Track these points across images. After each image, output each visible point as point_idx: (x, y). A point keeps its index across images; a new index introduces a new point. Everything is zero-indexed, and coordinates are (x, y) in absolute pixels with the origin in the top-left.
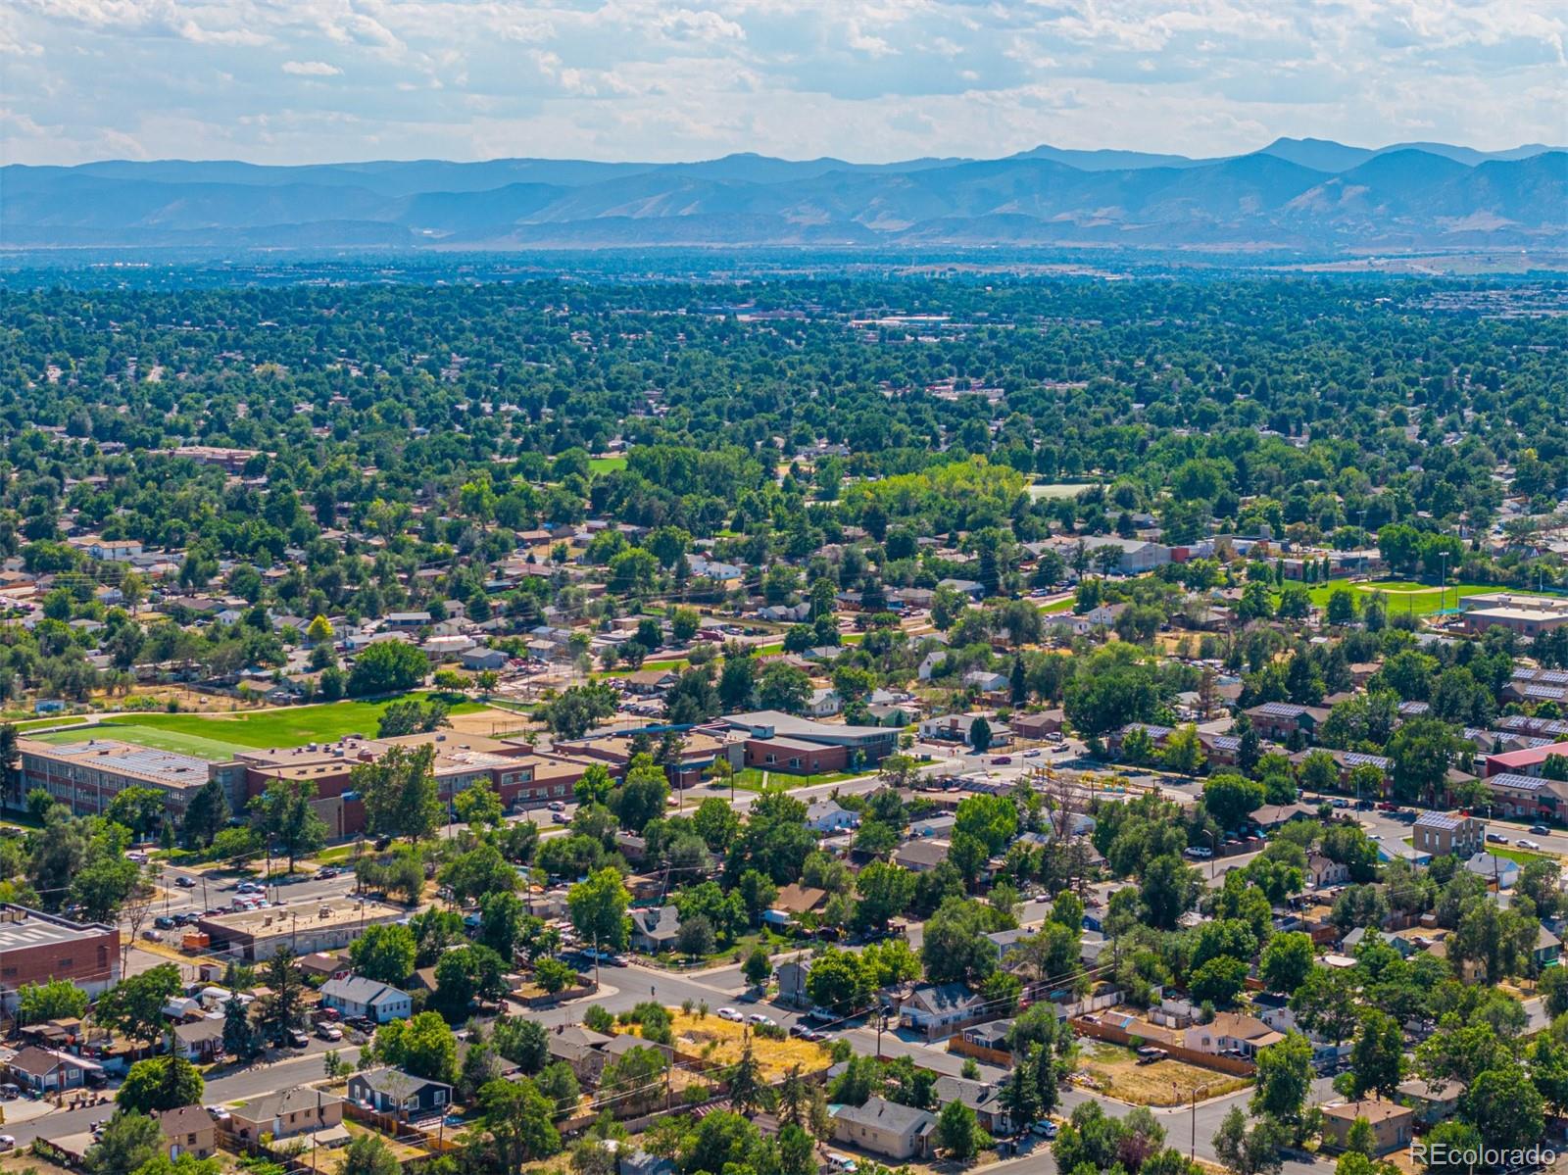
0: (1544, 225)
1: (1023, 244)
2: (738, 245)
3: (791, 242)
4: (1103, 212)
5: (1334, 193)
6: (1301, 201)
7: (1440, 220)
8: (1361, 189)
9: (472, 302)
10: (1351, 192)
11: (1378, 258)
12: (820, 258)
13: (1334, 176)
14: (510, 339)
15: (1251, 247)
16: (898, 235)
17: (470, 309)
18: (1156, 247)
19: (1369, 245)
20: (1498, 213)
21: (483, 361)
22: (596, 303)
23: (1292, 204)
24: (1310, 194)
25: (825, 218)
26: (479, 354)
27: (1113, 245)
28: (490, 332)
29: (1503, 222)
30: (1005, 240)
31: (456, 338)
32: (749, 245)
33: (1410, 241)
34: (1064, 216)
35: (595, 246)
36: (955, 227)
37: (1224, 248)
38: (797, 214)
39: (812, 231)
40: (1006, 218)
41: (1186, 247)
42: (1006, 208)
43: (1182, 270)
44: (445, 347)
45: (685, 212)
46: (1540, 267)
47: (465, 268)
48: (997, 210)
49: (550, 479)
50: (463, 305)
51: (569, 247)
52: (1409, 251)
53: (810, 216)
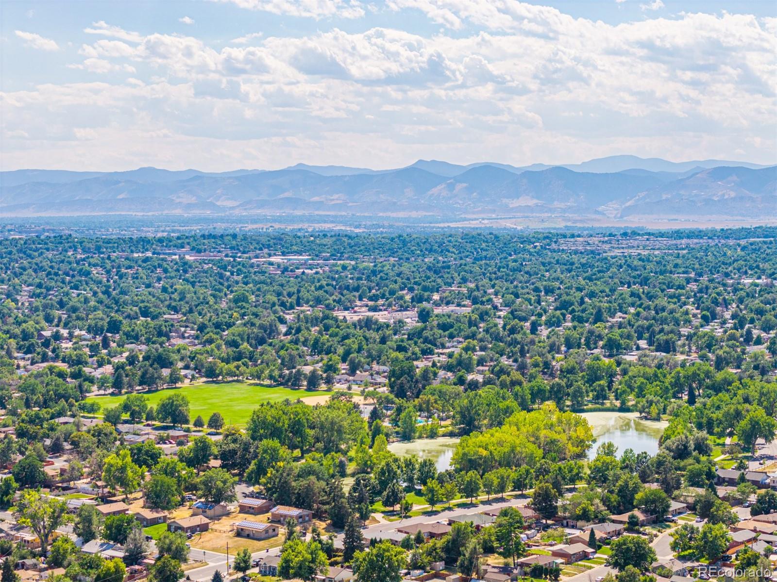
0: (556, 203)
1: (298, 213)
2: (150, 214)
3: (178, 212)
4: (335, 196)
5: (451, 187)
6: (435, 191)
7: (505, 201)
8: (465, 185)
9: (26, 249)
10: (460, 186)
11: (483, 219)
12: (198, 221)
13: (450, 179)
14: (56, 274)
15: (414, 214)
16: (233, 208)
17: (25, 253)
18: (366, 214)
19: (473, 213)
20: (533, 197)
21: (44, 291)
22: (98, 249)
23: (430, 193)
24: (439, 187)
25: (193, 200)
26: (39, 286)
27: (344, 213)
28: (42, 269)
29: (535, 201)
30: (287, 211)
31: (21, 274)
32: (156, 213)
33: (494, 211)
34: (316, 199)
35: (76, 214)
36: (262, 204)
37: (401, 215)
38: (179, 197)
39: (189, 206)
40: (288, 200)
41: (381, 214)
42: (287, 195)
43: (391, 226)
44: (17, 281)
45: (121, 197)
46: (569, 224)
47: (9, 227)
48: (282, 196)
49: (153, 419)
50: (20, 251)
51: (61, 215)
52: (494, 216)
53: (186, 199)
